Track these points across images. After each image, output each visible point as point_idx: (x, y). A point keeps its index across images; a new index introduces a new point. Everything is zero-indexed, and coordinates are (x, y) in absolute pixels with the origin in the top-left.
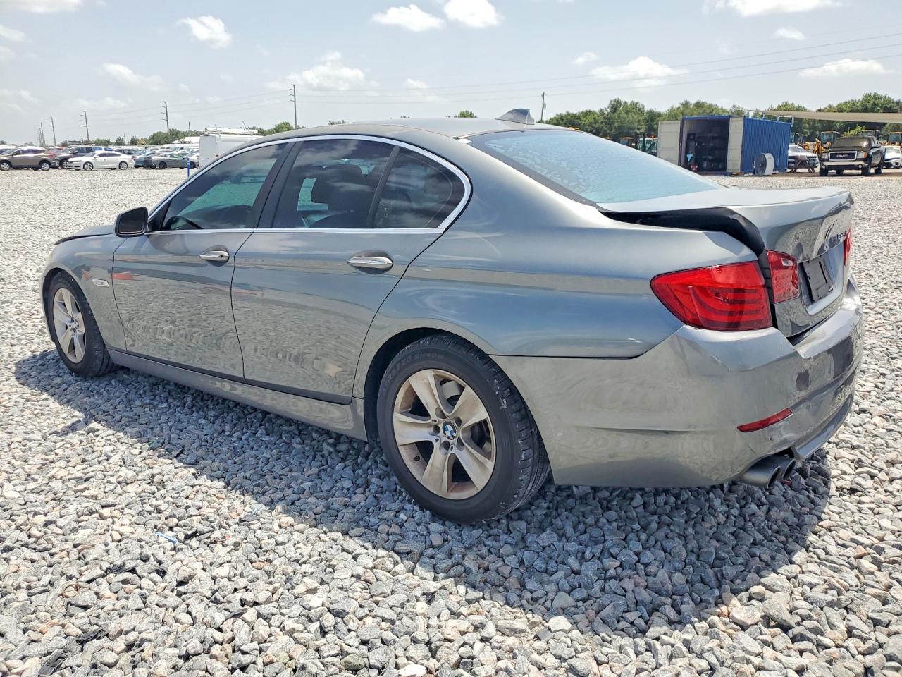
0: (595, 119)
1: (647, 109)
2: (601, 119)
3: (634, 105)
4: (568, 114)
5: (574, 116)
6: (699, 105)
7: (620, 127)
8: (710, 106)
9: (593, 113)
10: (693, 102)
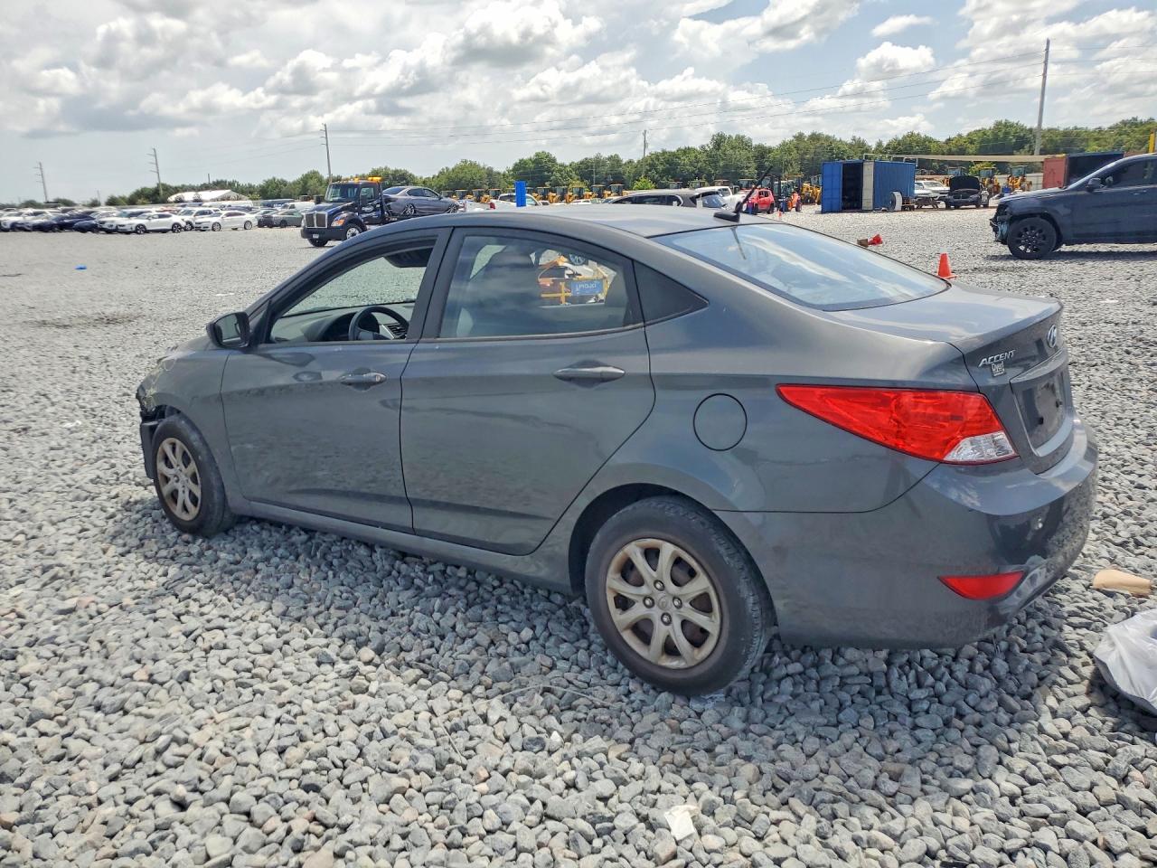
0: (696, 157)
1: (755, 143)
2: (703, 157)
3: (740, 139)
4: (664, 153)
5: (673, 154)
6: (815, 137)
7: (726, 166)
8: (828, 138)
9: (694, 150)
10: (807, 133)
